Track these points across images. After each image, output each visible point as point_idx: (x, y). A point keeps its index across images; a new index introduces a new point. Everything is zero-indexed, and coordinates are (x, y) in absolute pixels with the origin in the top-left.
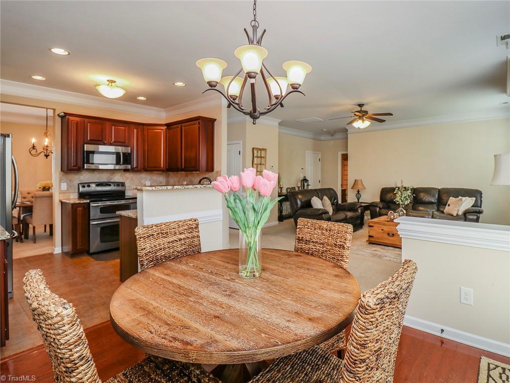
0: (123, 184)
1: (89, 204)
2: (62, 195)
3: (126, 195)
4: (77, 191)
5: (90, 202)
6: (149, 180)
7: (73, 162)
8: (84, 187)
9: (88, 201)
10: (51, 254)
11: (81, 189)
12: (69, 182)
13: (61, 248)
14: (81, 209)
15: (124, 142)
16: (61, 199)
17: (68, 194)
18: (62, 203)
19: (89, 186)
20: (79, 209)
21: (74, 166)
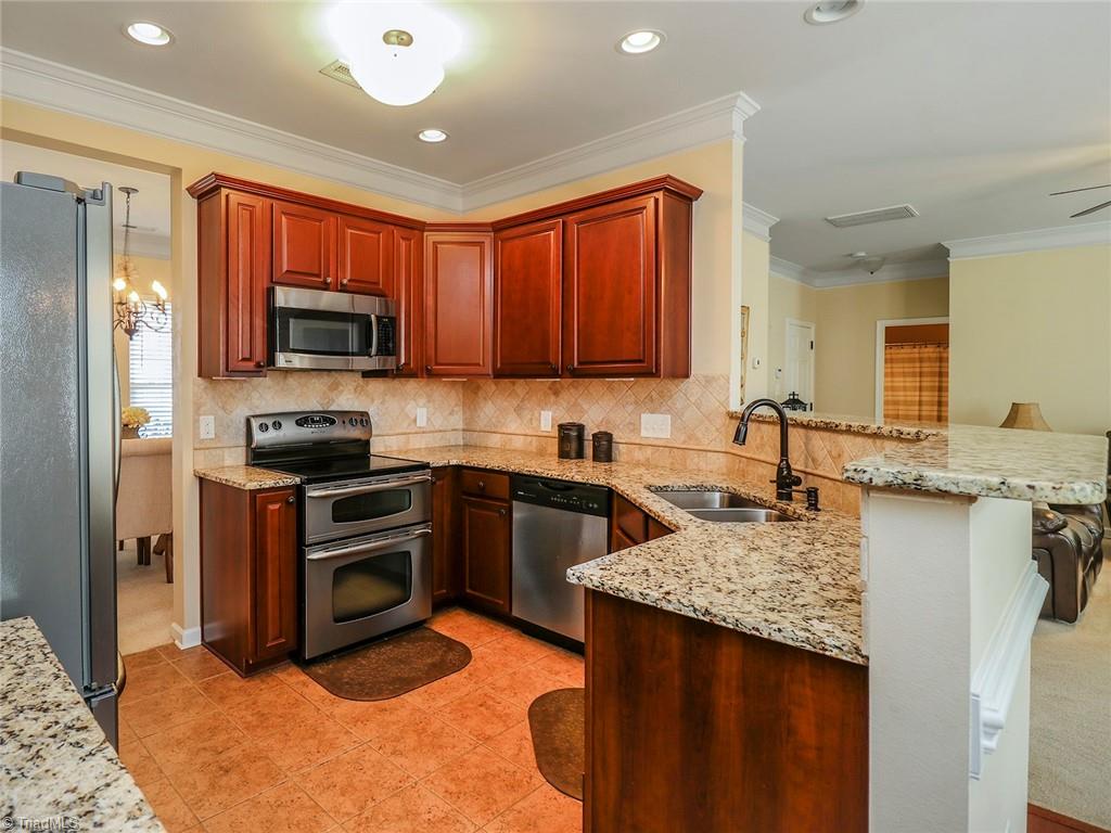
0: (362, 419)
1: (299, 491)
2: (201, 455)
3: (372, 451)
4: (242, 441)
5: (302, 483)
6: (424, 406)
7: (241, 347)
8: (263, 427)
9: (298, 480)
10: (171, 650)
11: (260, 438)
12: (221, 412)
13: (200, 629)
14: (277, 506)
15: (374, 283)
16: (202, 469)
17: (218, 451)
18: (202, 480)
19: (277, 425)
20: (271, 507)
21: (243, 359)
